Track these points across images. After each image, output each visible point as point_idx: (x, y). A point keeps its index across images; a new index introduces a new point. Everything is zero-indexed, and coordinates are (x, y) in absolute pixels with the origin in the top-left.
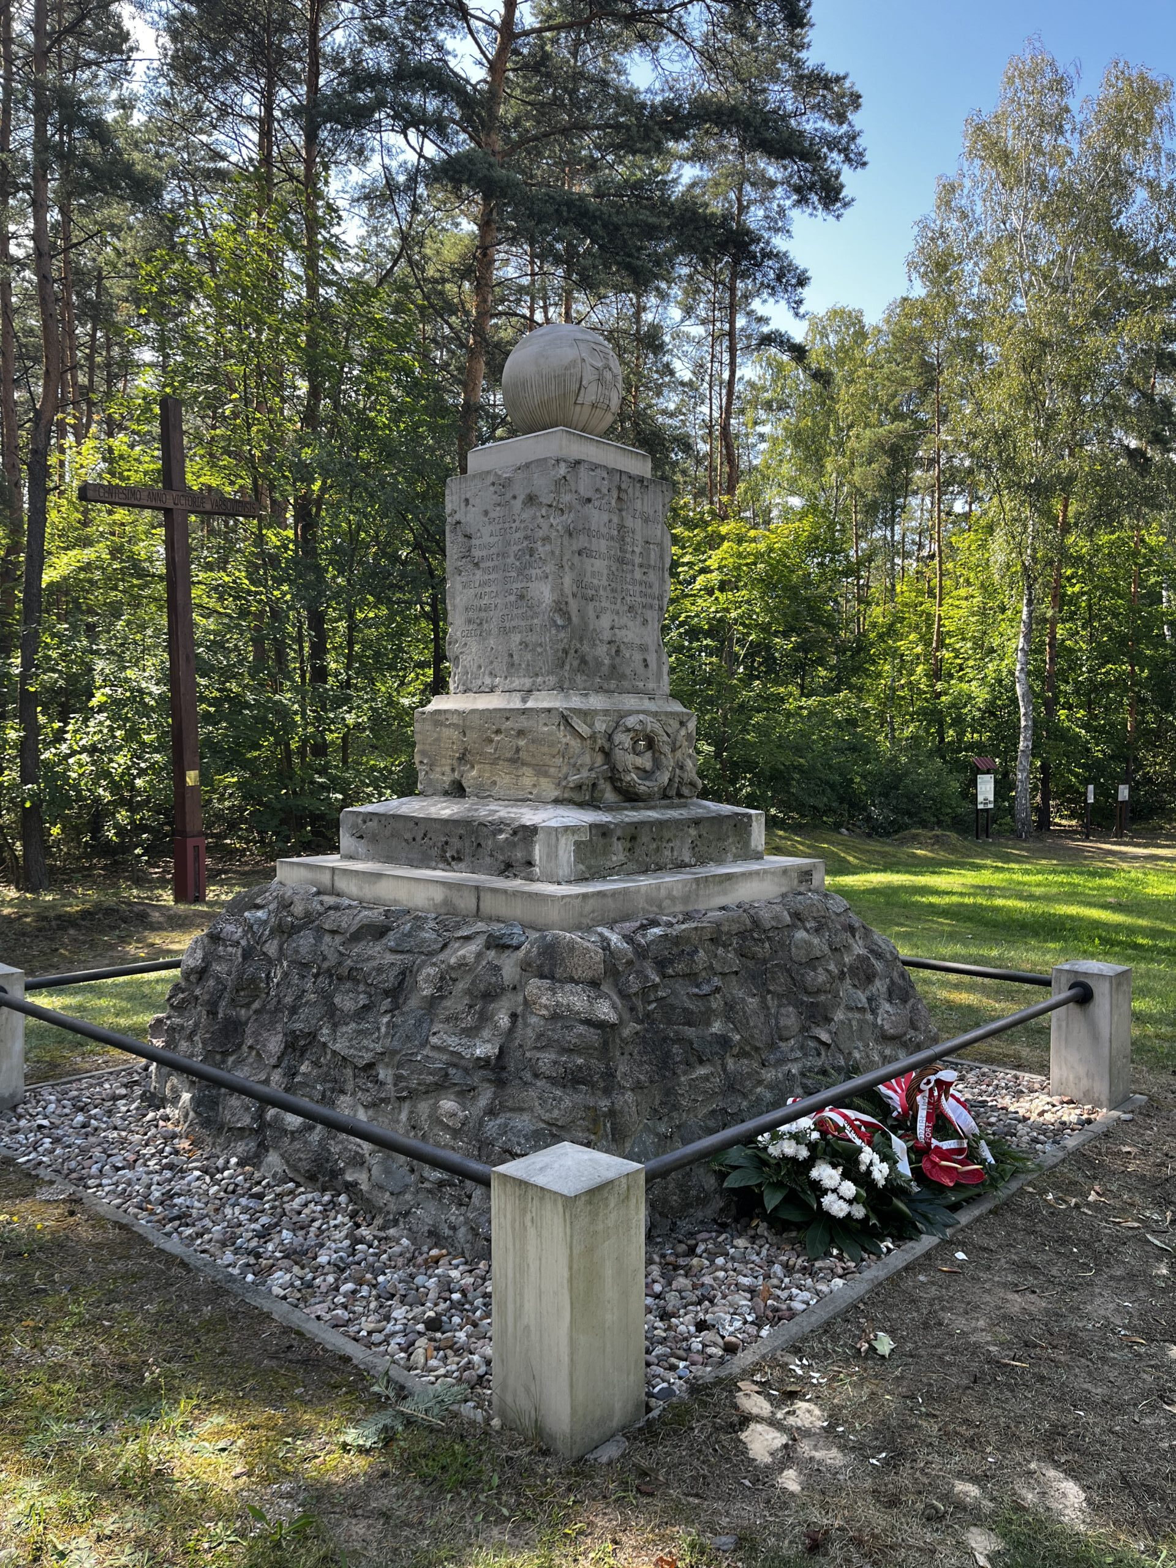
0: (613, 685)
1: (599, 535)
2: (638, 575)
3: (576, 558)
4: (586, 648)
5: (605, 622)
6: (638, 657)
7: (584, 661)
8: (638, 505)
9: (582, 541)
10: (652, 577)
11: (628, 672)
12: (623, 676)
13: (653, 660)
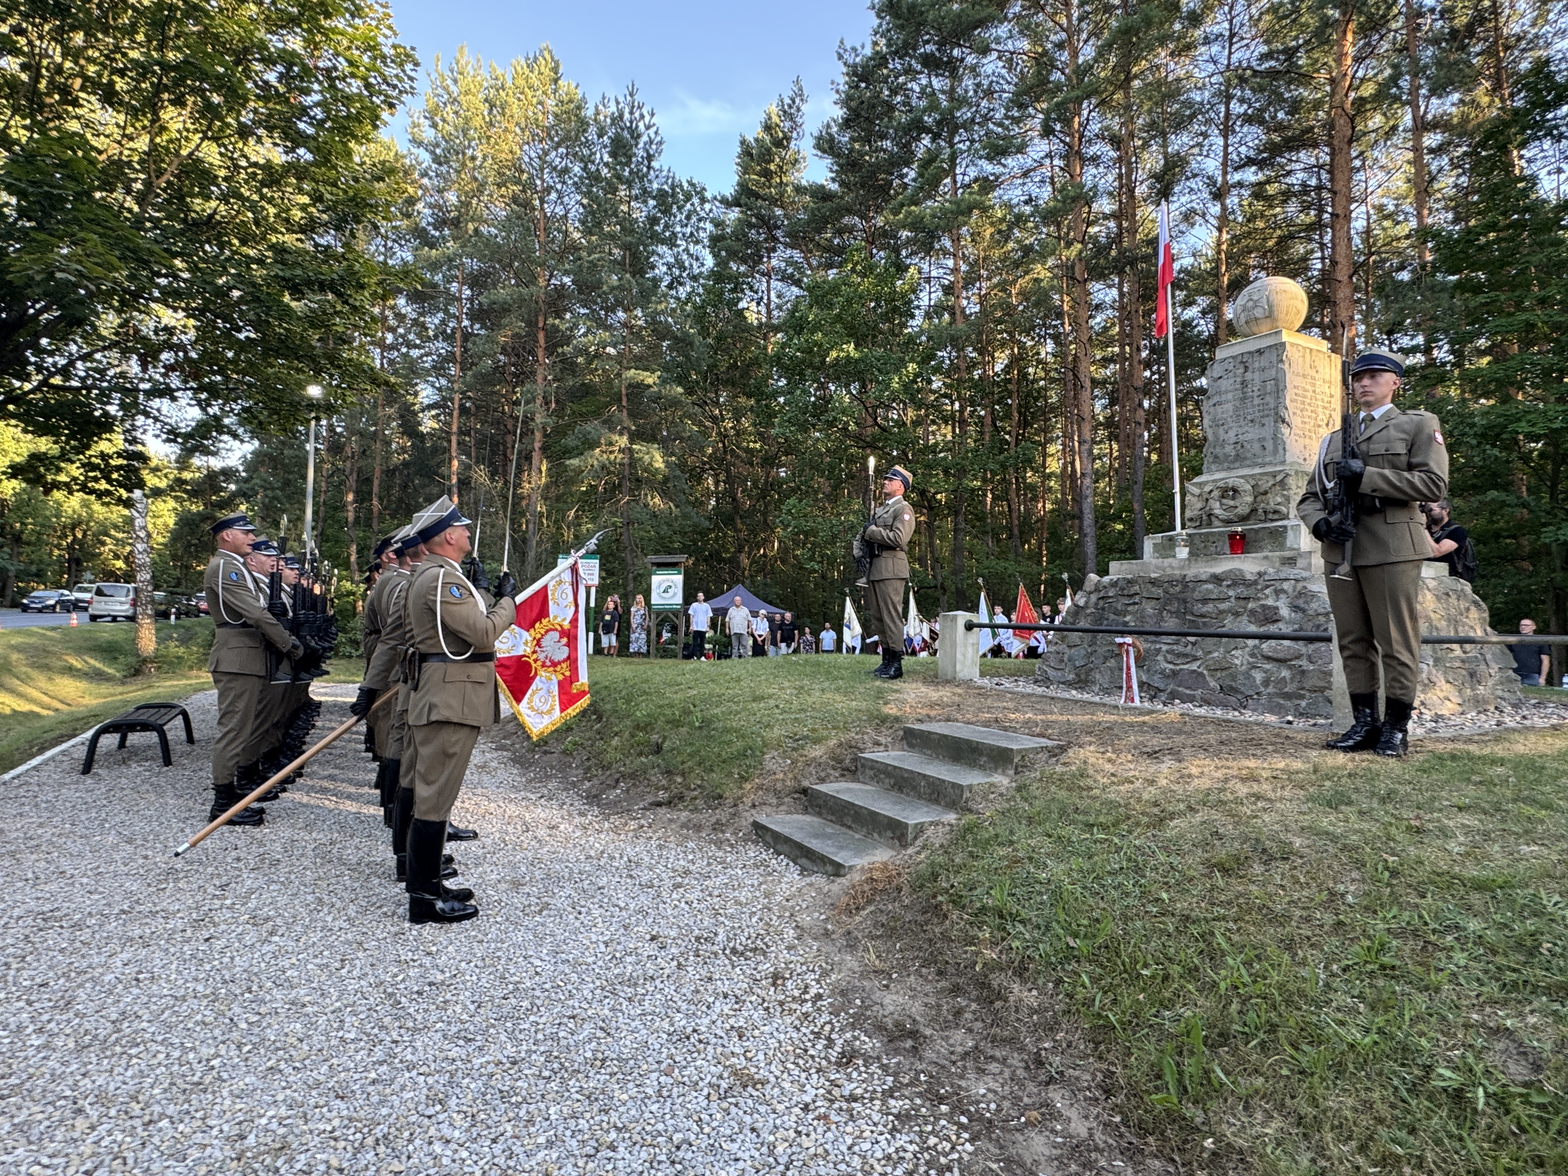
0: (1237, 465)
1: (1227, 392)
2: (1257, 401)
3: (1212, 409)
4: (1218, 450)
5: (1232, 434)
6: (1257, 446)
7: (1216, 457)
8: (1257, 365)
9: (1215, 399)
10: (1268, 398)
11: (1249, 455)
12: (1245, 459)
13: (1269, 445)
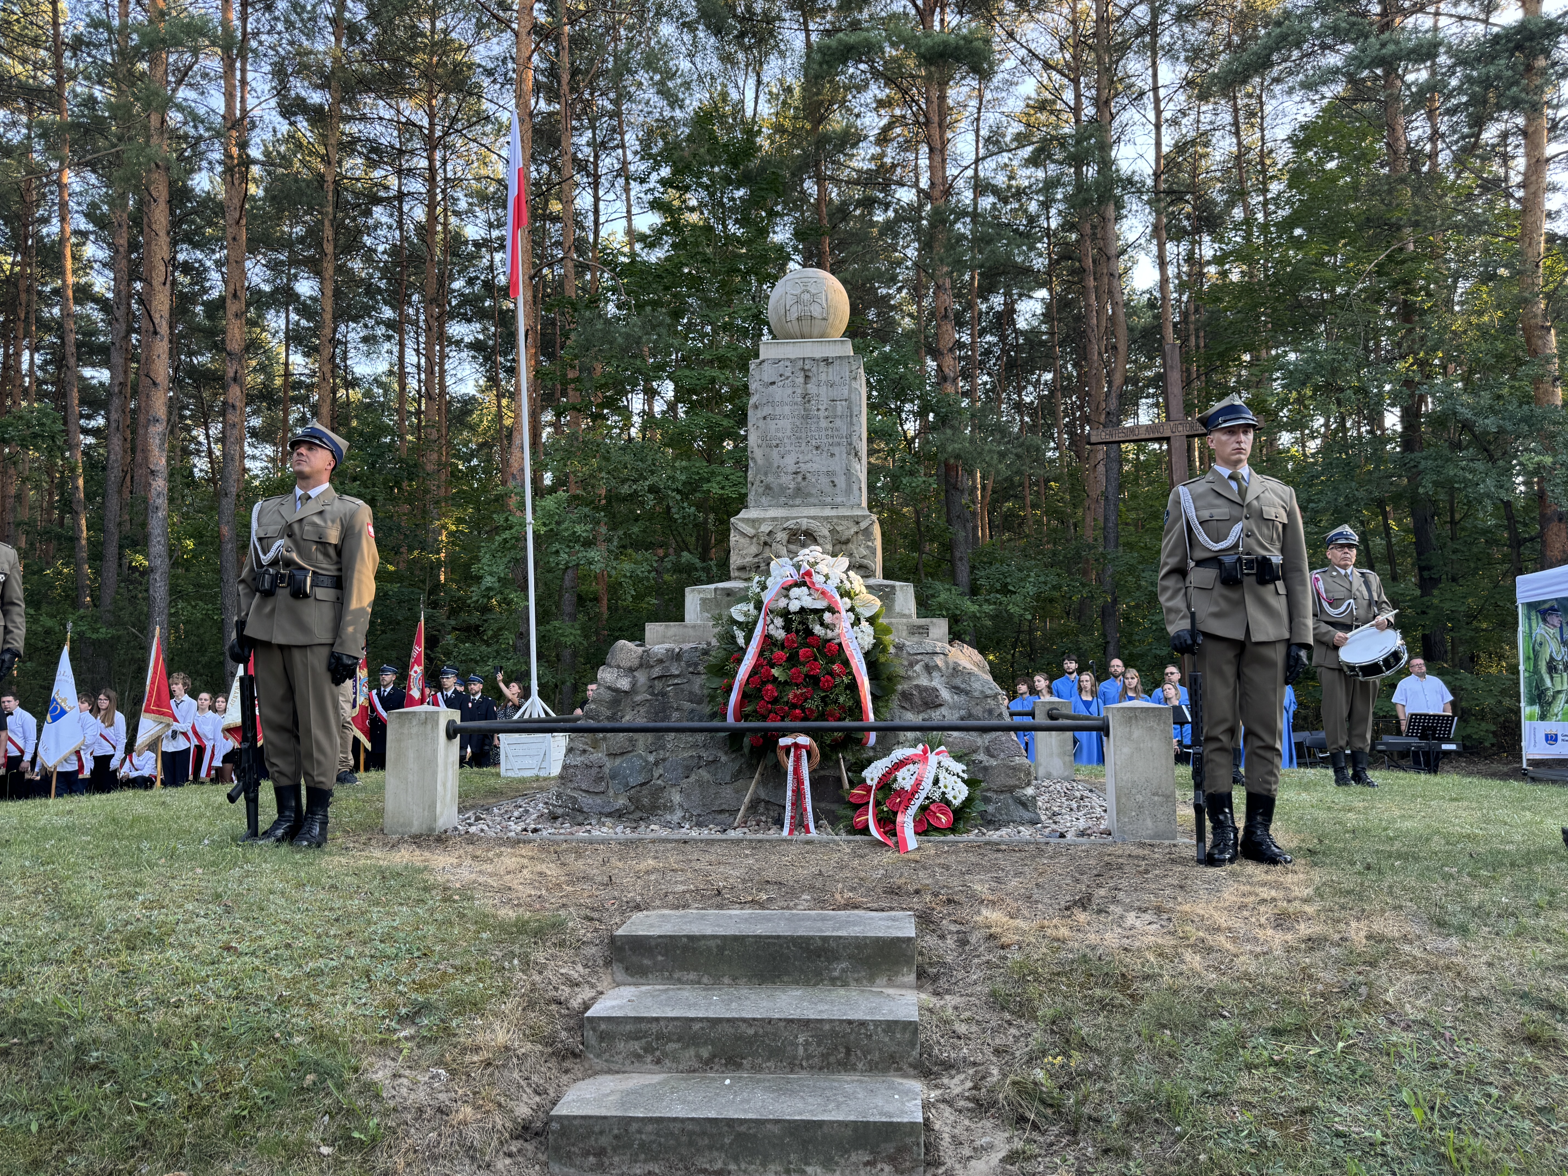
0: (798, 501)
1: (782, 403)
2: (824, 424)
3: (761, 423)
4: (770, 479)
5: (790, 460)
6: (824, 481)
7: (768, 487)
8: (823, 377)
9: (767, 411)
10: (838, 423)
11: (814, 491)
12: (811, 495)
13: (841, 481)
